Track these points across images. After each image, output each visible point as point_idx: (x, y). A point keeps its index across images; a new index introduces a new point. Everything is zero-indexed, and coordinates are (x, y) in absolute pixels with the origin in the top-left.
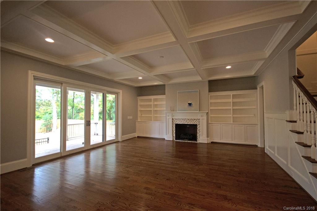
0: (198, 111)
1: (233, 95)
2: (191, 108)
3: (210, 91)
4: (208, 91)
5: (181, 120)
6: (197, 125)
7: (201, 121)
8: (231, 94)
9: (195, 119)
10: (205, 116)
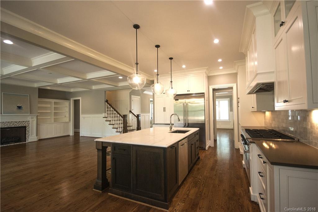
0: (29, 114)
1: (54, 102)
2: (21, 110)
3: (39, 97)
4: (38, 97)
5: (7, 123)
6: (26, 126)
7: (30, 123)
8: (53, 102)
9: (24, 121)
10: (35, 118)
